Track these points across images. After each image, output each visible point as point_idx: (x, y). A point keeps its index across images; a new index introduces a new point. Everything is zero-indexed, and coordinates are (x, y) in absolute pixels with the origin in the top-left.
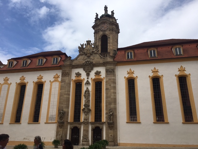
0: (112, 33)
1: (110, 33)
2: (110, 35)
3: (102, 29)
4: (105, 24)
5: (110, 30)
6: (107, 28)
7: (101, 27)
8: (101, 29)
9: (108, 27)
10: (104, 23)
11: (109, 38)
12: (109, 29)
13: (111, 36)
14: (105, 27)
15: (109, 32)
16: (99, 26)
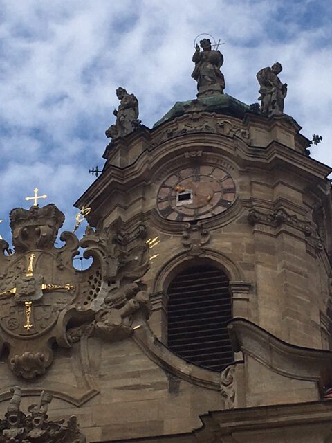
0: (270, 250)
1: (252, 249)
2: (250, 267)
3: (173, 217)
4: (205, 170)
5: (252, 221)
6: (222, 203)
7: (170, 198)
8: (169, 210)
9: (230, 198)
10: (196, 163)
11: (249, 288)
12: (246, 212)
13: (263, 276)
14: (206, 192)
15: (245, 238)
16: (147, 187)
